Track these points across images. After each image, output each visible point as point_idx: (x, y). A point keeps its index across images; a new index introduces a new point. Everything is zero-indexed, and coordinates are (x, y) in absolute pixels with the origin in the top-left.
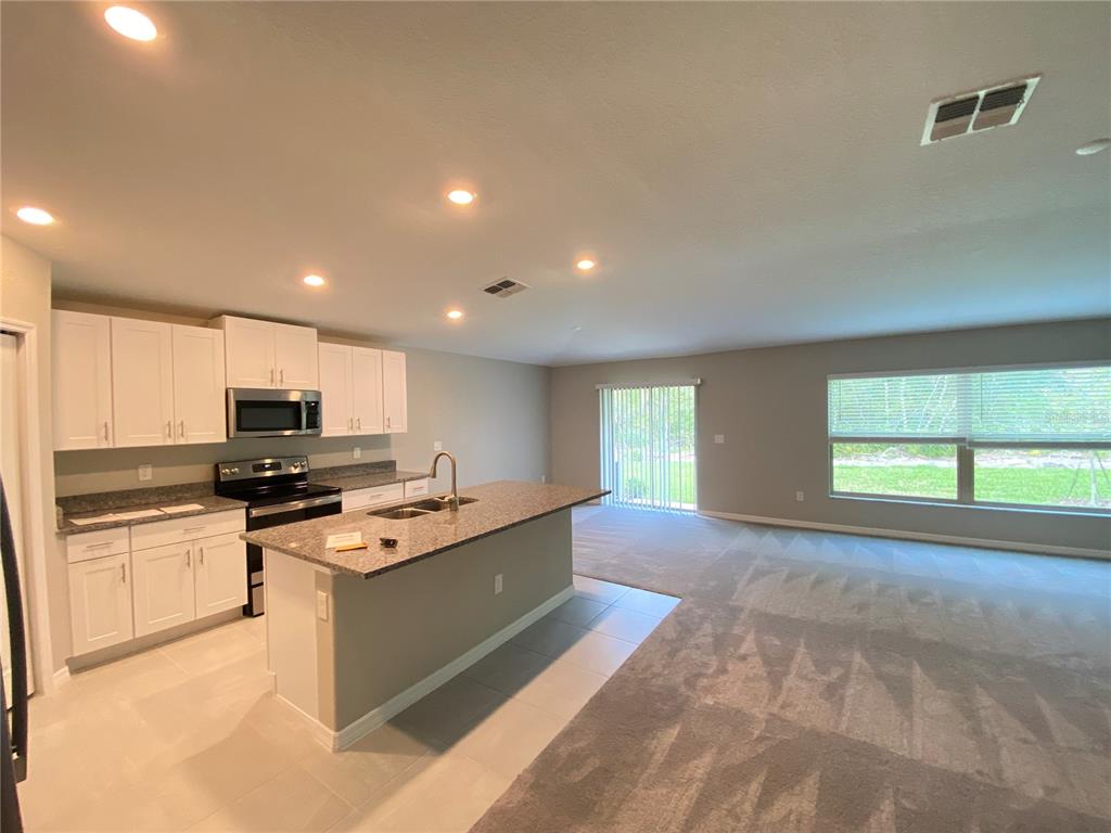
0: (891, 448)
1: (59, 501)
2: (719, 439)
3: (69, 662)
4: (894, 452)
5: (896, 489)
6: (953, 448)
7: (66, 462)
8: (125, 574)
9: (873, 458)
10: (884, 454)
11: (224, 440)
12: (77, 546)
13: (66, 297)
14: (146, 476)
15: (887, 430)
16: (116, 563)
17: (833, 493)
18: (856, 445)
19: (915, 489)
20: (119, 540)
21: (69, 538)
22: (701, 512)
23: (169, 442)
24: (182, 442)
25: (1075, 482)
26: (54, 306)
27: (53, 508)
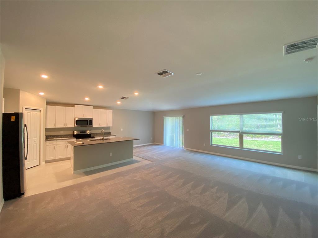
1: (46, 136)
2: (188, 130)
3: (45, 161)
6: (238, 134)
7: (47, 130)
8: (55, 148)
11: (74, 127)
12: (48, 143)
13: (48, 103)
14: (62, 133)
16: (54, 146)
17: (212, 144)
20: (54, 142)
21: (47, 141)
22: (184, 148)
23: (64, 127)
24: (66, 127)
26: (46, 105)
27: (45, 137)
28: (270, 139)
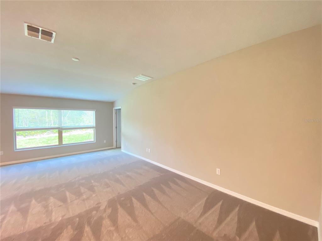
0: (48, 132)
4: (49, 132)
5: (47, 144)
6: (57, 130)
9: (42, 135)
10: (46, 133)
15: (47, 126)
17: (16, 149)
18: (36, 131)
19: (53, 143)
25: (89, 136)
28: (84, 132)
